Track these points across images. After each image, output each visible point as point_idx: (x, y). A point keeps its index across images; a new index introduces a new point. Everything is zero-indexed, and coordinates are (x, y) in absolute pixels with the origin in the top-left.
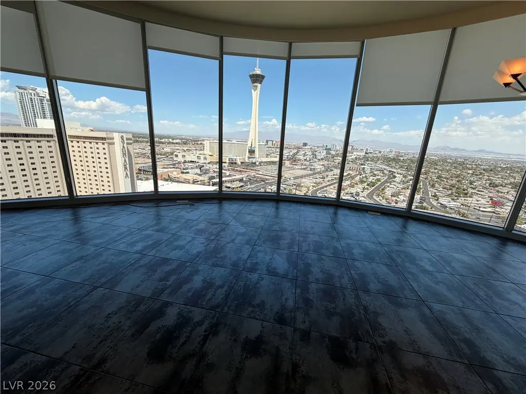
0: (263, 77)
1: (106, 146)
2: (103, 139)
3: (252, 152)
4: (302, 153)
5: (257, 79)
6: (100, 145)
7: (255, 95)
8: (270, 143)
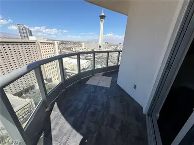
0: (105, 16)
1: (53, 46)
2: (52, 43)
3: (100, 47)
4: (119, 47)
5: (102, 17)
6: (51, 45)
7: (102, 24)
8: (106, 43)
